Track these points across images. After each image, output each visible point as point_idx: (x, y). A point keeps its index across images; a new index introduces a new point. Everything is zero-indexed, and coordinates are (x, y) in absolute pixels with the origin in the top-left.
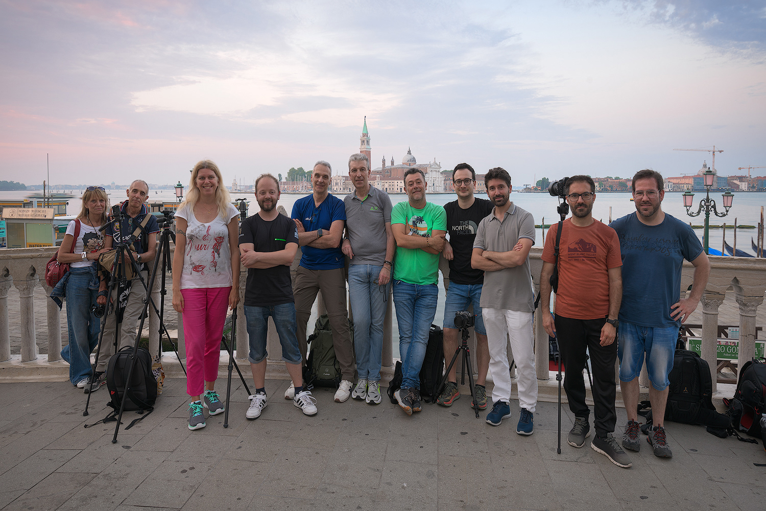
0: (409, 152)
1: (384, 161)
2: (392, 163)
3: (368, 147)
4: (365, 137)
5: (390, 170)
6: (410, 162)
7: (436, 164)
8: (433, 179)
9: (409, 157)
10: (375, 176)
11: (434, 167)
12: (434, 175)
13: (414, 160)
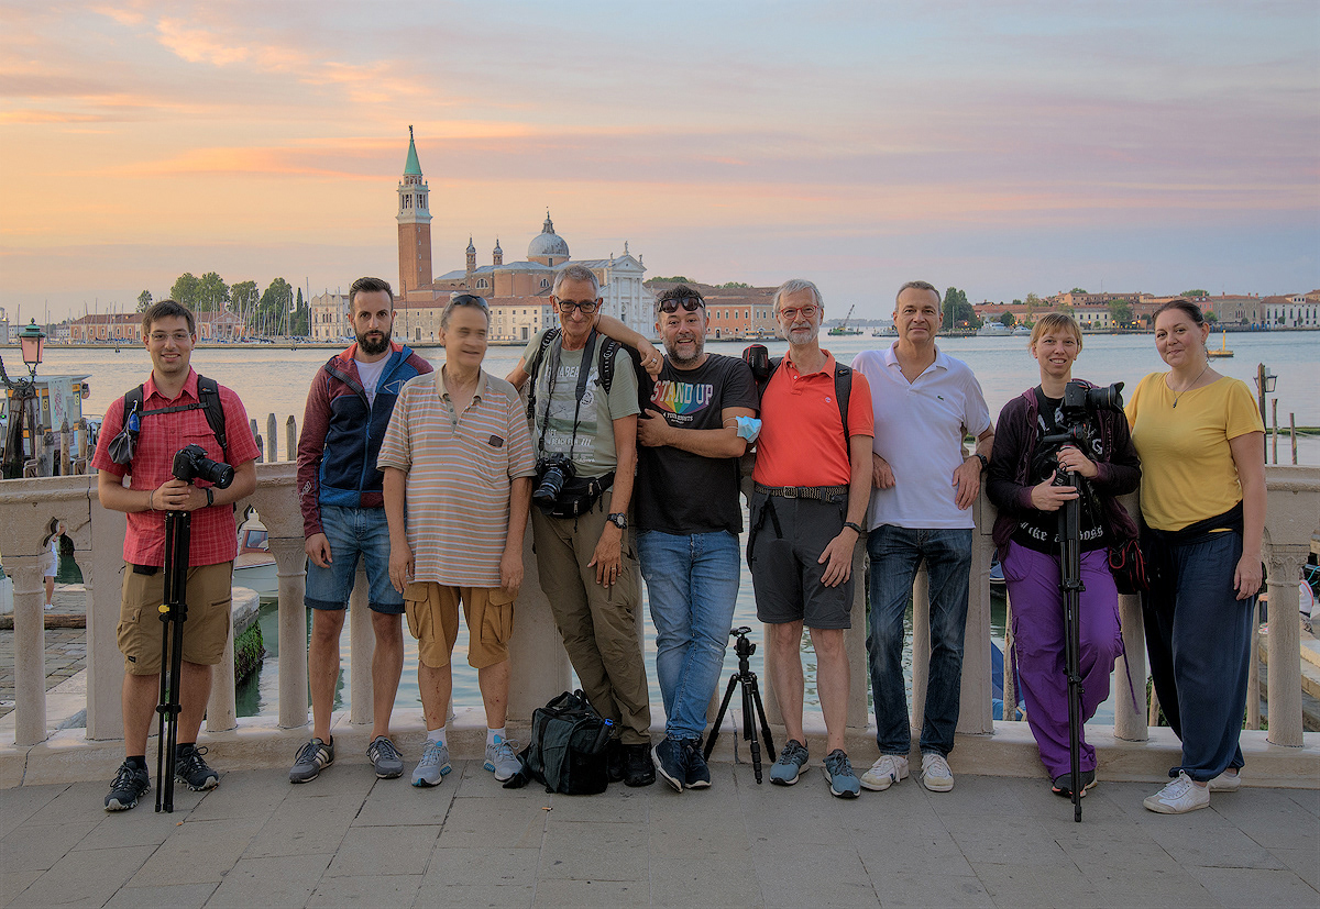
0: (549, 227)
1: (471, 253)
2: (498, 256)
3: (422, 213)
4: (413, 186)
5: (489, 280)
6: (551, 256)
7: (631, 259)
8: (620, 301)
9: (548, 241)
10: (446, 294)
11: (623, 267)
12: (625, 289)
13: (562, 248)
